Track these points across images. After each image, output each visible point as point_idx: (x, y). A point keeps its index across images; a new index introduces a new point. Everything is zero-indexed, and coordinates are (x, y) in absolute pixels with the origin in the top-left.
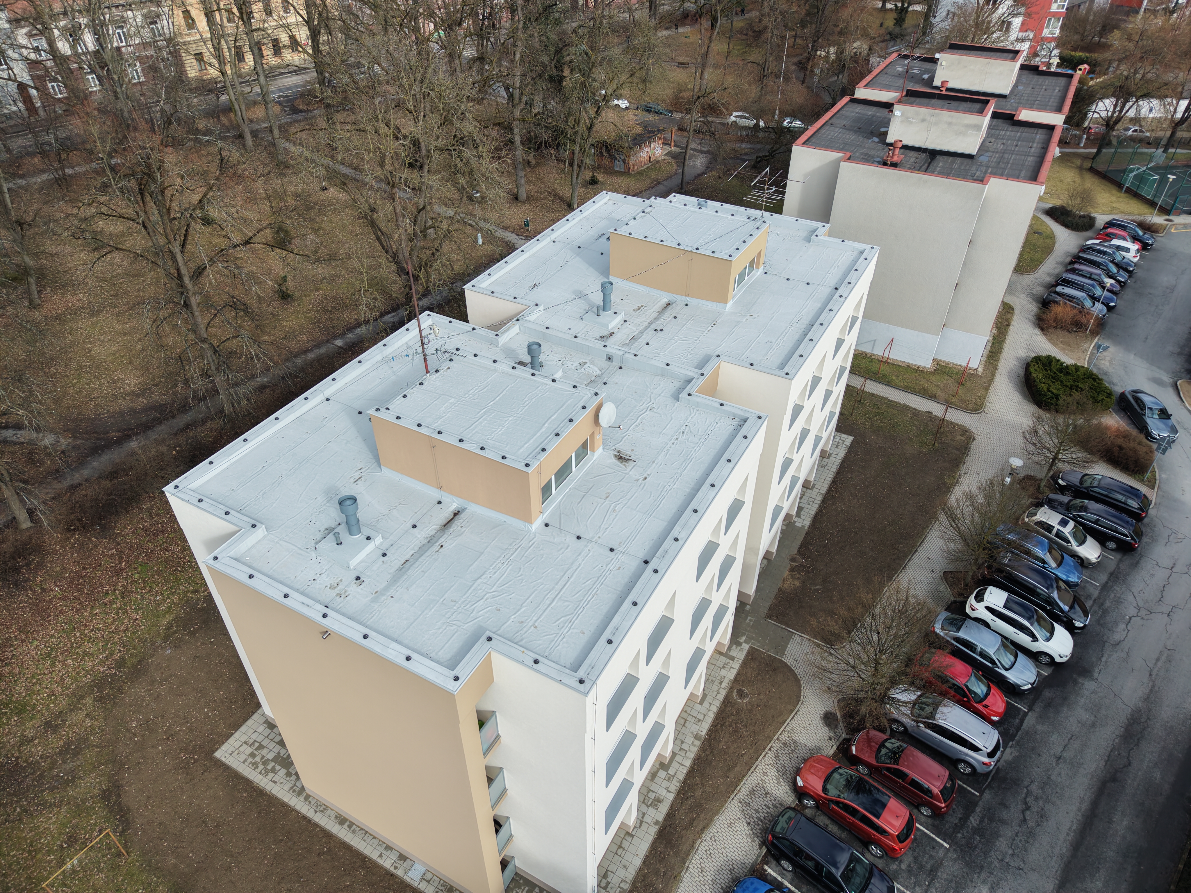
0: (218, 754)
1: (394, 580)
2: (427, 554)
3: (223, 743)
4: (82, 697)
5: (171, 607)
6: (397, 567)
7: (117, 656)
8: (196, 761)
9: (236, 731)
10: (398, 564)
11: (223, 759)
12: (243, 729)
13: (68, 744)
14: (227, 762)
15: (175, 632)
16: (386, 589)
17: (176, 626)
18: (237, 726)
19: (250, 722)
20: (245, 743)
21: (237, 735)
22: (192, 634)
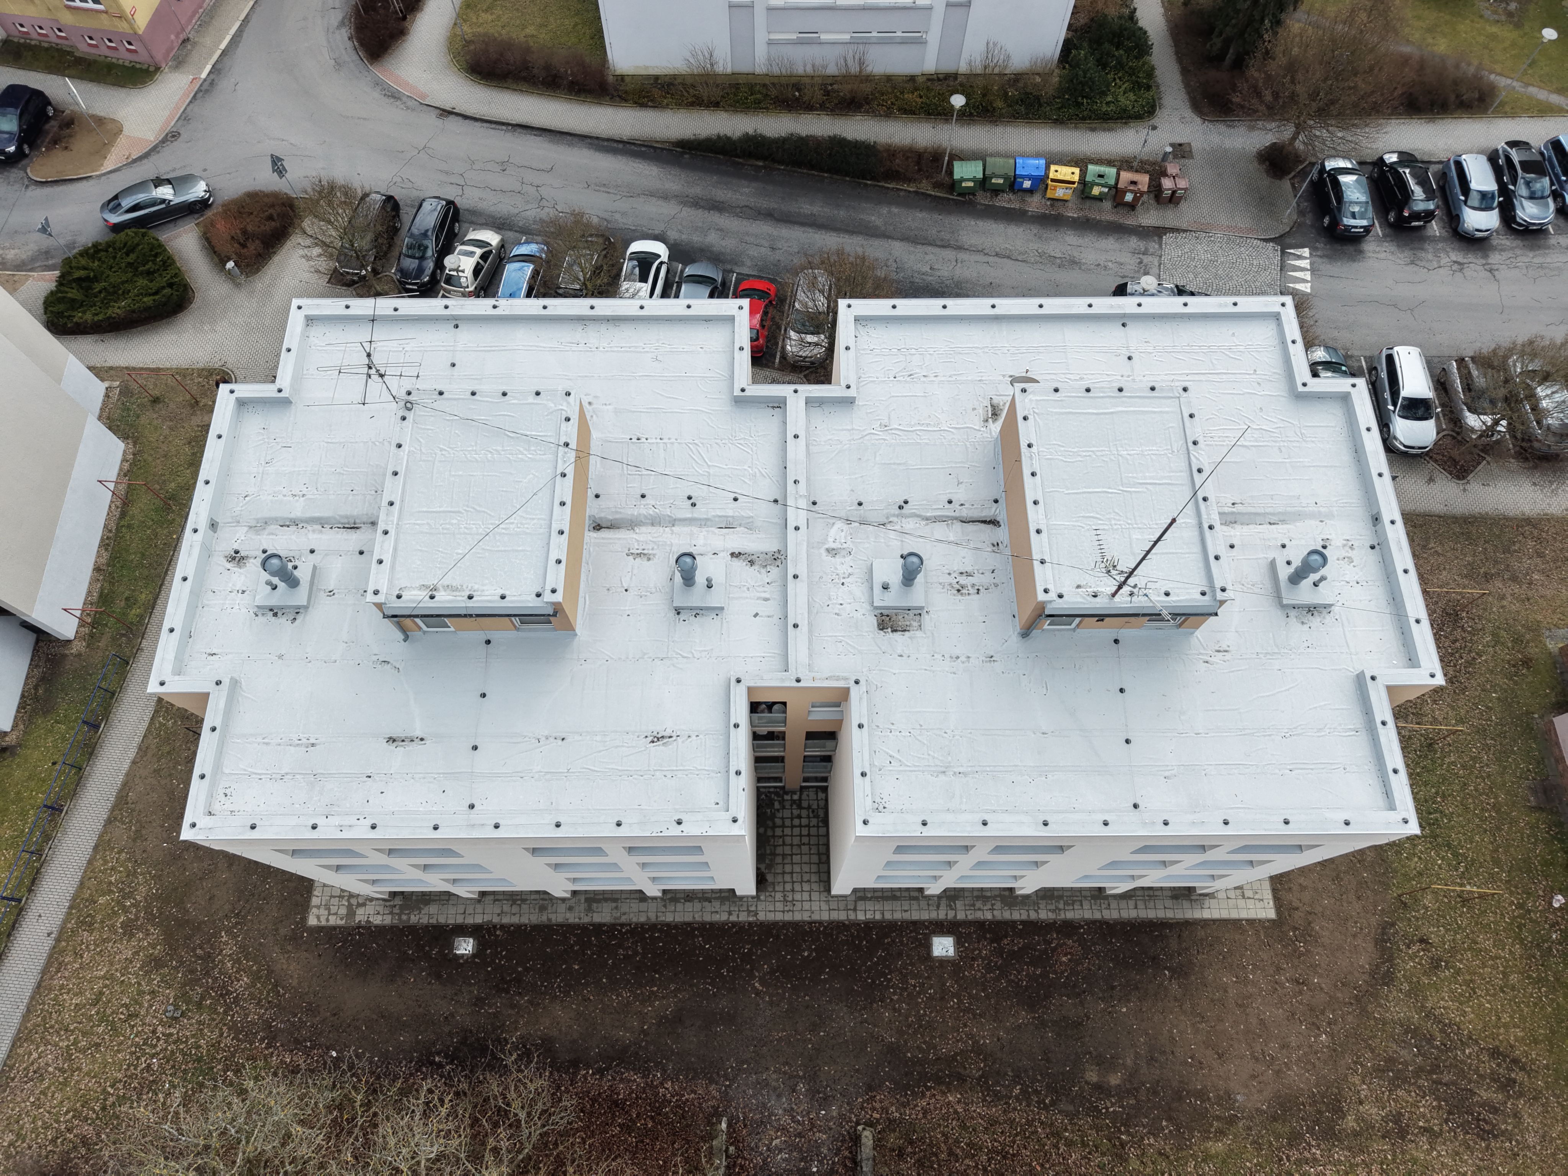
0: (1272, 914)
1: (1299, 516)
2: (1253, 510)
3: (1260, 920)
4: (1356, 1134)
5: (1203, 1160)
6: (1285, 526)
7: (1295, 1155)
8: (1295, 929)
9: (1240, 920)
10: (1280, 527)
11: (1271, 903)
12: (1234, 915)
13: (1394, 1085)
14: (1270, 896)
15: (1218, 1118)
16: (1312, 516)
17: (1212, 1125)
18: (1236, 924)
19: (1225, 915)
20: (1243, 897)
21: (1244, 915)
22: (1201, 1095)
